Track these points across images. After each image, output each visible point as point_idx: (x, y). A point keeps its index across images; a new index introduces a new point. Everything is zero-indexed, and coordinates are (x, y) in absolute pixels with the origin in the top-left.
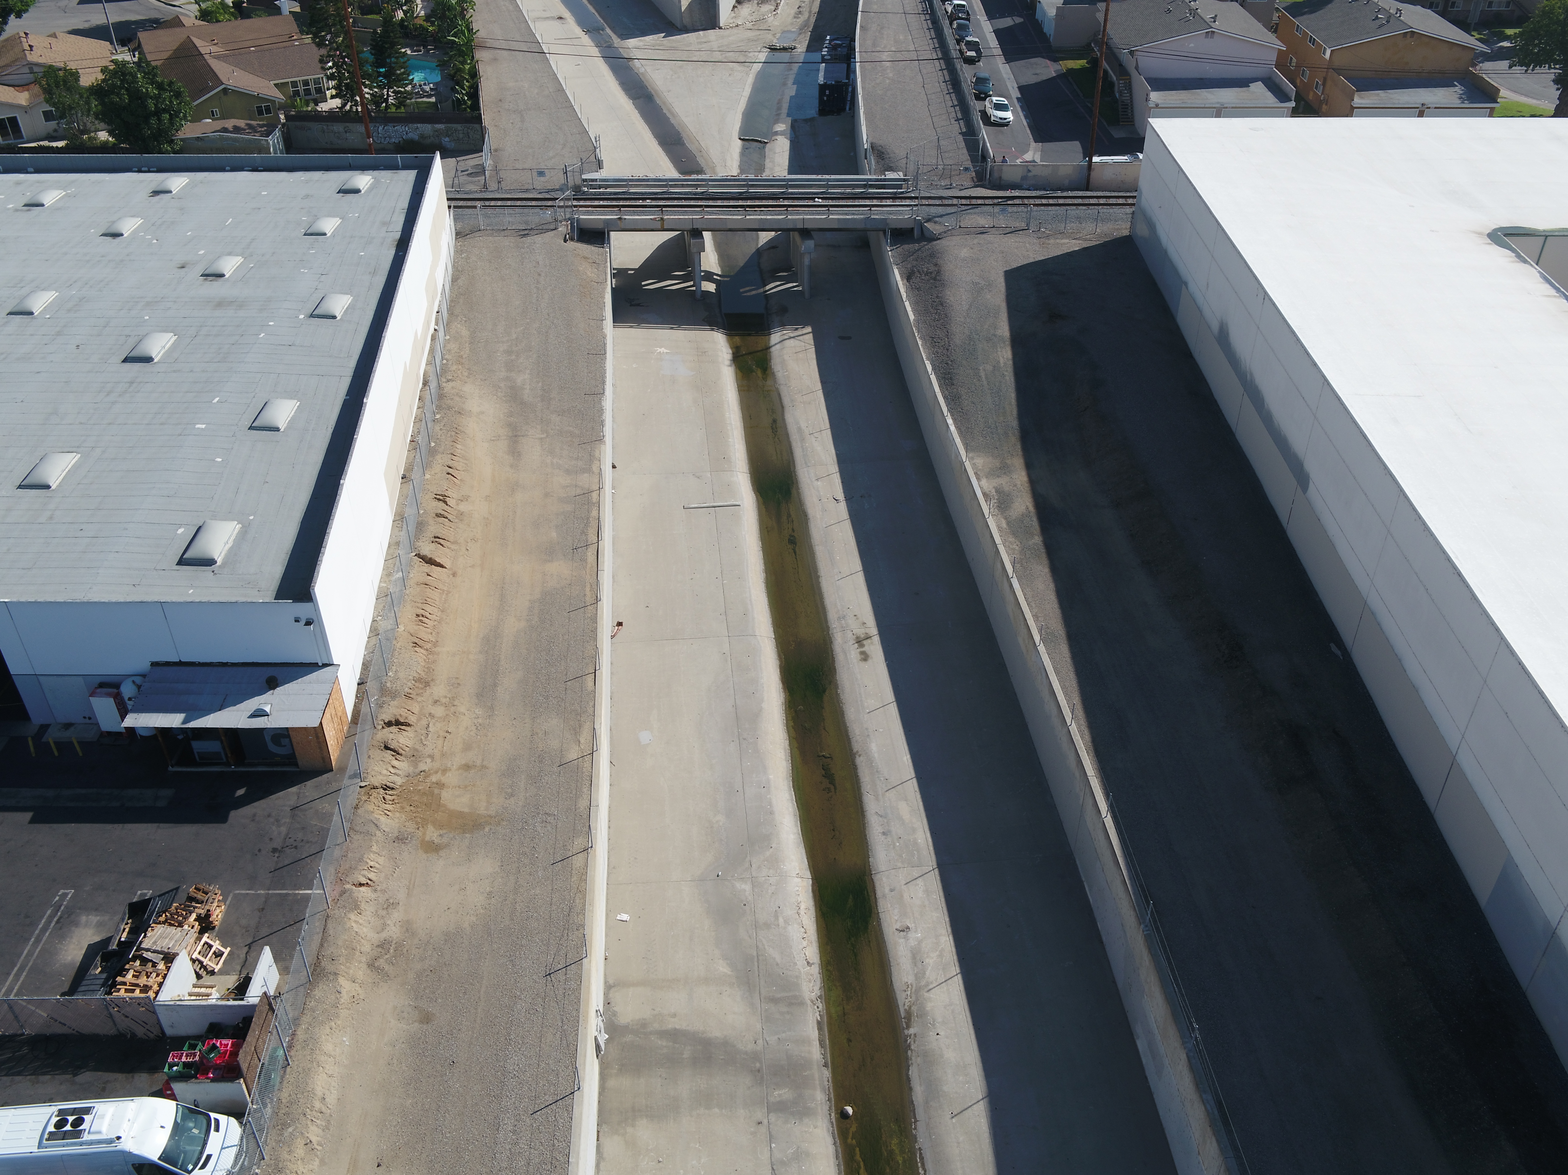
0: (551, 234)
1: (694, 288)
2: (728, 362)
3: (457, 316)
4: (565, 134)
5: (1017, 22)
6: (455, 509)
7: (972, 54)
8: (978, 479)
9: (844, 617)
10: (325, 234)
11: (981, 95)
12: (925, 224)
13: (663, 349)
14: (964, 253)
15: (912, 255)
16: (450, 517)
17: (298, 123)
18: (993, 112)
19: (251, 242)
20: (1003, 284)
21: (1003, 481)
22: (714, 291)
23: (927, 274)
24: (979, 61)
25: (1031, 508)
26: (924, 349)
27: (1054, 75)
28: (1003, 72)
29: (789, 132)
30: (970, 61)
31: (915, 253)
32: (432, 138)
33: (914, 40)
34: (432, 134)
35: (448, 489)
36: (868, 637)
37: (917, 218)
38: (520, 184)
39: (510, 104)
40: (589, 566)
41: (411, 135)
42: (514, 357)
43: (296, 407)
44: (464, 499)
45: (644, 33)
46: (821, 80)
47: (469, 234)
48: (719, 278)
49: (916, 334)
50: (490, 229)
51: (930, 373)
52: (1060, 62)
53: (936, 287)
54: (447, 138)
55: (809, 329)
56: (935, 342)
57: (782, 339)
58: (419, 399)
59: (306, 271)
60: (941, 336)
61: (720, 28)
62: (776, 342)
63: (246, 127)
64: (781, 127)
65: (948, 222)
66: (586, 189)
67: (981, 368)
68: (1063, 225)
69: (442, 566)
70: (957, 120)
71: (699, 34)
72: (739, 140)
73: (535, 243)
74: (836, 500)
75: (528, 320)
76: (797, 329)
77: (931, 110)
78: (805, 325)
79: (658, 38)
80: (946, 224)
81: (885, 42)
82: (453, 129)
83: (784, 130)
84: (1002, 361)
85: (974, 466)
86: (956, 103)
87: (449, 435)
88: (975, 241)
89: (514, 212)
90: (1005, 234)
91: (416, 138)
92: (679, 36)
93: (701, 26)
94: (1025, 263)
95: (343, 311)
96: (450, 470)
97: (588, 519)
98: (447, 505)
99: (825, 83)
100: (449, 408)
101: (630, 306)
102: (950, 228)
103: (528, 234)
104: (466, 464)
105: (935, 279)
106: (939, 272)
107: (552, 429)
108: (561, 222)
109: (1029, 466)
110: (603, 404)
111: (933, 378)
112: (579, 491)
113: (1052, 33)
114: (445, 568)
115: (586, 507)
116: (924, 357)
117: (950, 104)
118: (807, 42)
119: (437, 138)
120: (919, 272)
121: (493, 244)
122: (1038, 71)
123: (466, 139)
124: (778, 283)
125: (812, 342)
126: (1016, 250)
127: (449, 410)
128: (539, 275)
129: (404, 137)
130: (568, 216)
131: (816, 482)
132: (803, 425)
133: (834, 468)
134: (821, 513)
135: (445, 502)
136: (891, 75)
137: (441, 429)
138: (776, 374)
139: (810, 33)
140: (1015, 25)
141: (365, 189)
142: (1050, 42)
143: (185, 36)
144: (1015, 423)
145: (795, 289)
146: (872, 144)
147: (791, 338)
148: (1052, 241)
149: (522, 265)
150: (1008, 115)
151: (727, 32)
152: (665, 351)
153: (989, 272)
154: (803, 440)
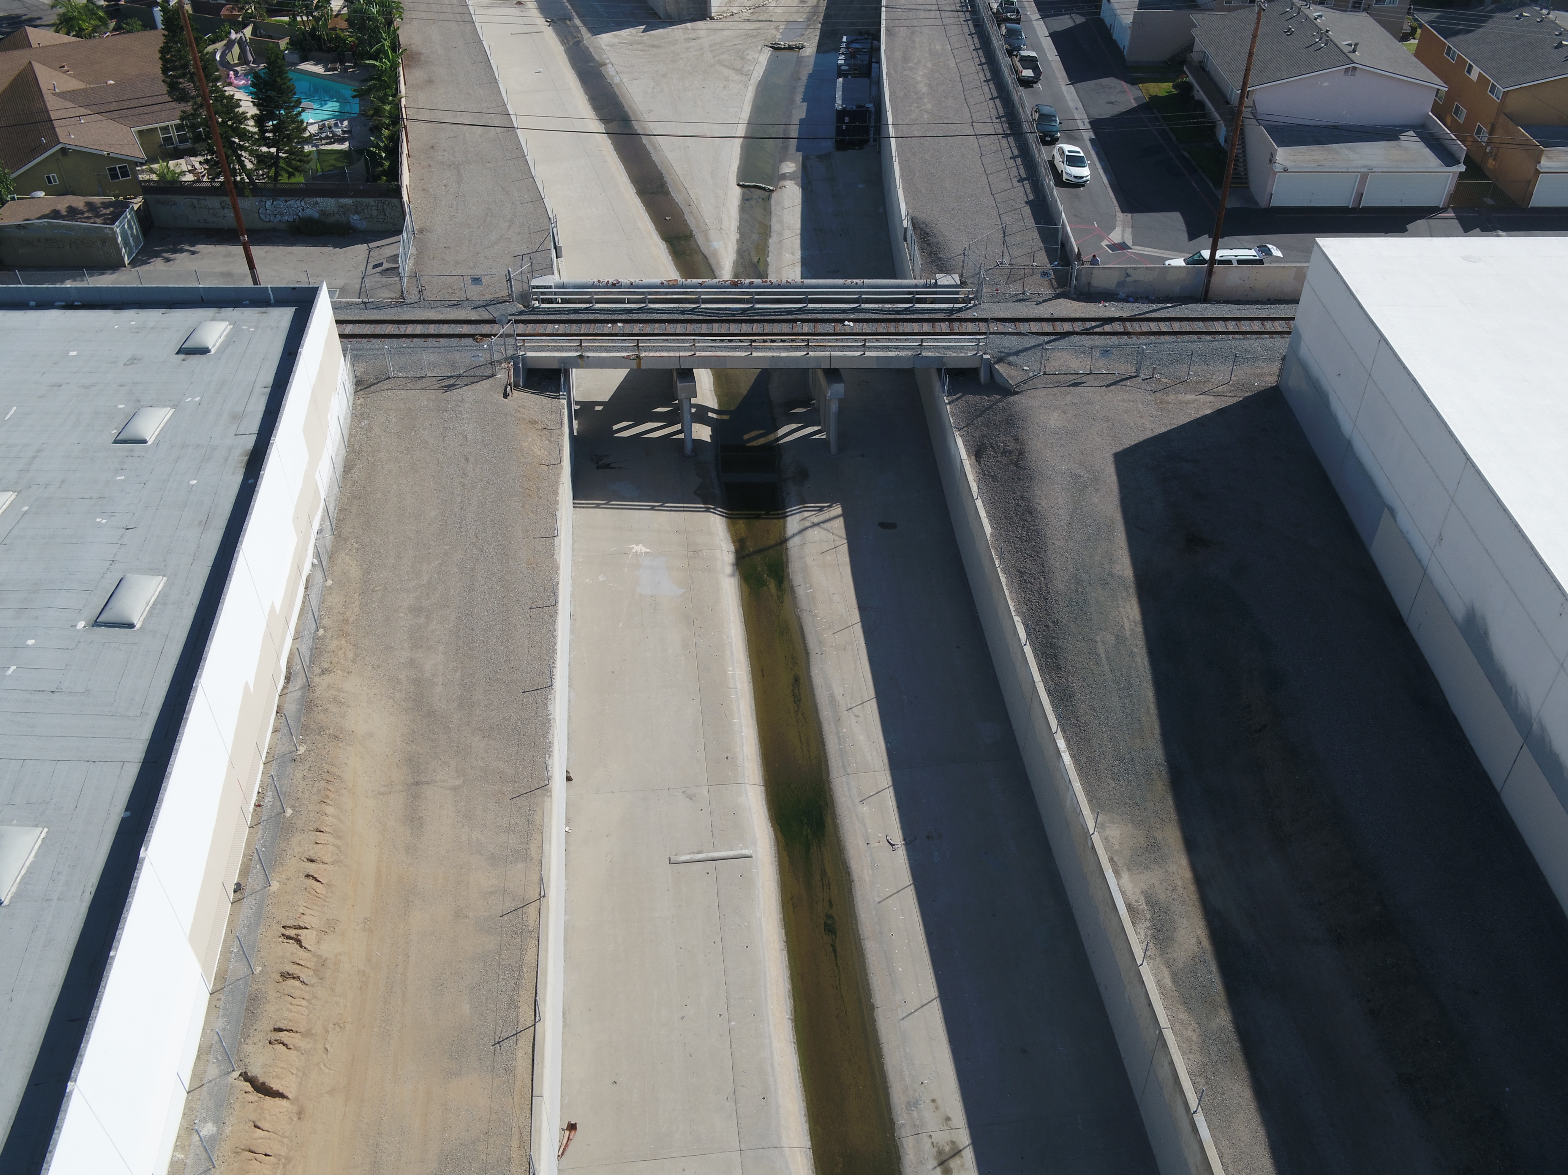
0: (486, 384)
1: (681, 436)
2: (729, 569)
3: (346, 539)
4: (513, 203)
5: (1078, 22)
6: (315, 955)
7: (1028, 73)
8: (1117, 873)
9: (916, 1103)
10: (144, 442)
11: (1047, 139)
12: (996, 366)
13: (640, 545)
14: (1054, 420)
15: (980, 416)
16: (303, 977)
17: (159, 197)
18: (1065, 169)
19: (34, 457)
20: (1114, 478)
21: (1152, 878)
22: (709, 440)
23: (1004, 453)
24: (1036, 82)
25: (1206, 943)
26: (1010, 592)
27: (1135, 105)
28: (1068, 97)
29: (800, 175)
30: (1027, 83)
31: (984, 412)
32: (337, 216)
33: (955, 51)
34: (336, 210)
35: (308, 912)
36: (957, 1153)
37: (985, 356)
38: (450, 291)
39: (445, 153)
40: (519, 1084)
41: (309, 212)
42: (422, 620)
43: (39, 842)
44: (329, 928)
45: (620, 26)
46: (839, 103)
47: (374, 384)
48: (715, 416)
49: (997, 563)
50: (402, 377)
51: (1023, 642)
52: (1140, 85)
53: (1019, 479)
54: (356, 216)
55: (837, 510)
56: (1026, 582)
57: (802, 527)
58: (277, 712)
59: (104, 521)
60: (1033, 571)
61: (712, 18)
62: (795, 531)
63: (85, 209)
64: (790, 167)
65: (1029, 364)
66: (536, 304)
67: (1098, 639)
68: (1185, 368)
69: (282, 1096)
70: (1021, 180)
71: (686, 26)
72: (738, 187)
73: (462, 401)
74: (892, 845)
75: (447, 547)
76: (821, 509)
77: (985, 163)
78: (832, 501)
79: (637, 33)
80: (1025, 368)
81: (918, 54)
82: (364, 205)
83: (794, 172)
84: (1127, 626)
85: (1106, 840)
86: (1016, 152)
87: (315, 790)
88: (1068, 399)
89: (437, 344)
90: (1107, 386)
91: (316, 215)
92: (661, 31)
93: (689, 14)
94: (1141, 440)
95: (148, 607)
96: (311, 868)
97: (520, 967)
98: (301, 947)
99: (844, 109)
100: (321, 729)
101: (598, 467)
102: (1031, 374)
103: (454, 385)
104: (338, 847)
105: (1017, 465)
106: (1021, 453)
107: (472, 768)
108: (500, 362)
109: (1191, 846)
110: (550, 708)
111: (1028, 649)
112: (510, 905)
113: (1127, 44)
114: (287, 1098)
115: (518, 940)
116: (1012, 609)
117: (1008, 154)
118: (817, 38)
119: (343, 216)
120: (991, 446)
121: (405, 403)
122: (1113, 99)
123: (381, 216)
124: (794, 426)
125: (843, 533)
126: (1125, 416)
127: (319, 733)
128: (467, 460)
129: (300, 214)
130: (510, 353)
131: (860, 807)
132: (838, 691)
133: (884, 779)
134: (870, 871)
135: (298, 942)
136: (929, 106)
137: (304, 777)
138: (797, 589)
139: (820, 25)
140: (1076, 27)
141: (218, 344)
142: (1124, 56)
143: (25, 62)
144: (1158, 753)
145: (817, 437)
146: (912, 219)
147: (815, 525)
148: (1171, 398)
149: (444, 441)
150: (1084, 172)
151: (719, 25)
152: (644, 550)
153: (1093, 456)
154: (838, 720)
